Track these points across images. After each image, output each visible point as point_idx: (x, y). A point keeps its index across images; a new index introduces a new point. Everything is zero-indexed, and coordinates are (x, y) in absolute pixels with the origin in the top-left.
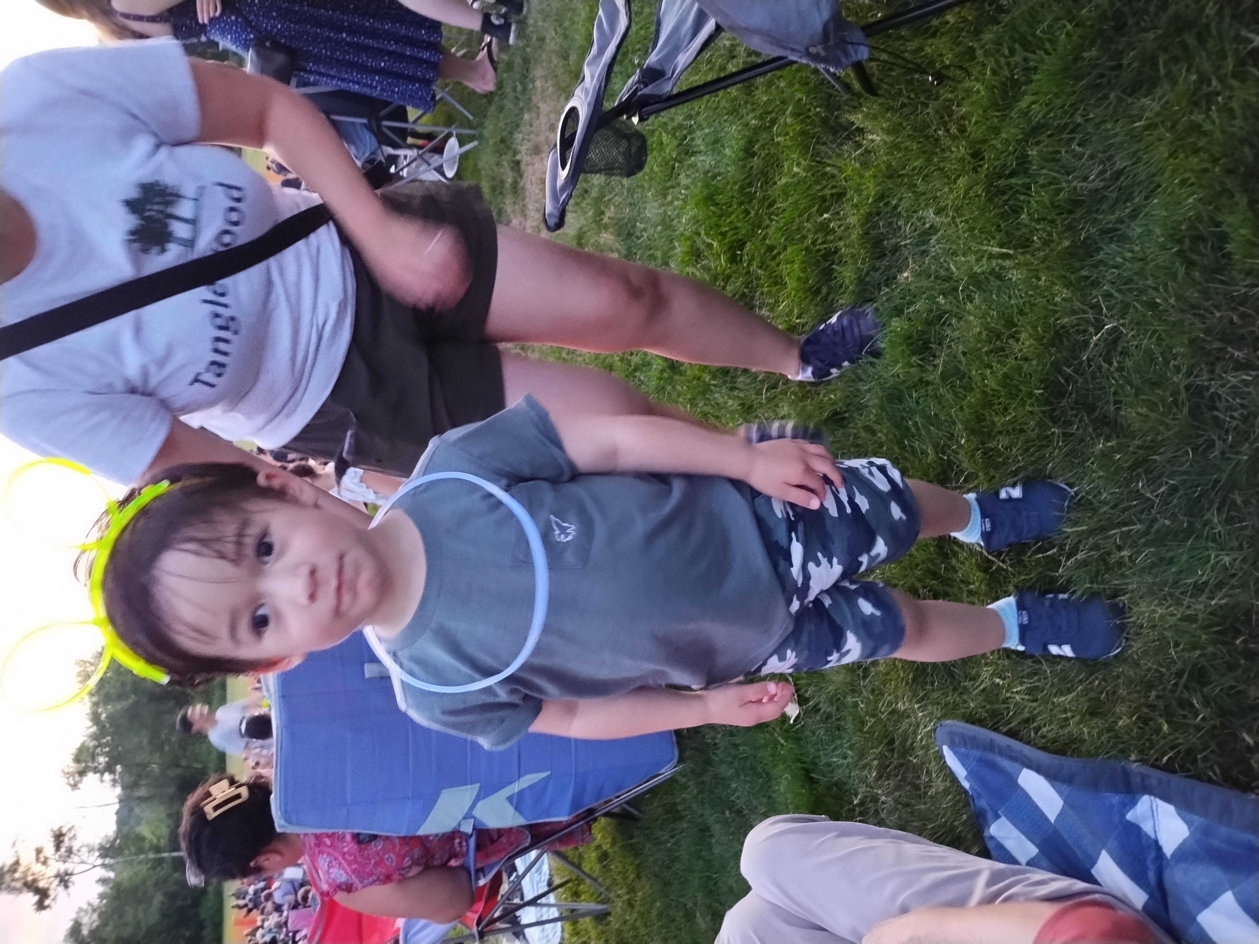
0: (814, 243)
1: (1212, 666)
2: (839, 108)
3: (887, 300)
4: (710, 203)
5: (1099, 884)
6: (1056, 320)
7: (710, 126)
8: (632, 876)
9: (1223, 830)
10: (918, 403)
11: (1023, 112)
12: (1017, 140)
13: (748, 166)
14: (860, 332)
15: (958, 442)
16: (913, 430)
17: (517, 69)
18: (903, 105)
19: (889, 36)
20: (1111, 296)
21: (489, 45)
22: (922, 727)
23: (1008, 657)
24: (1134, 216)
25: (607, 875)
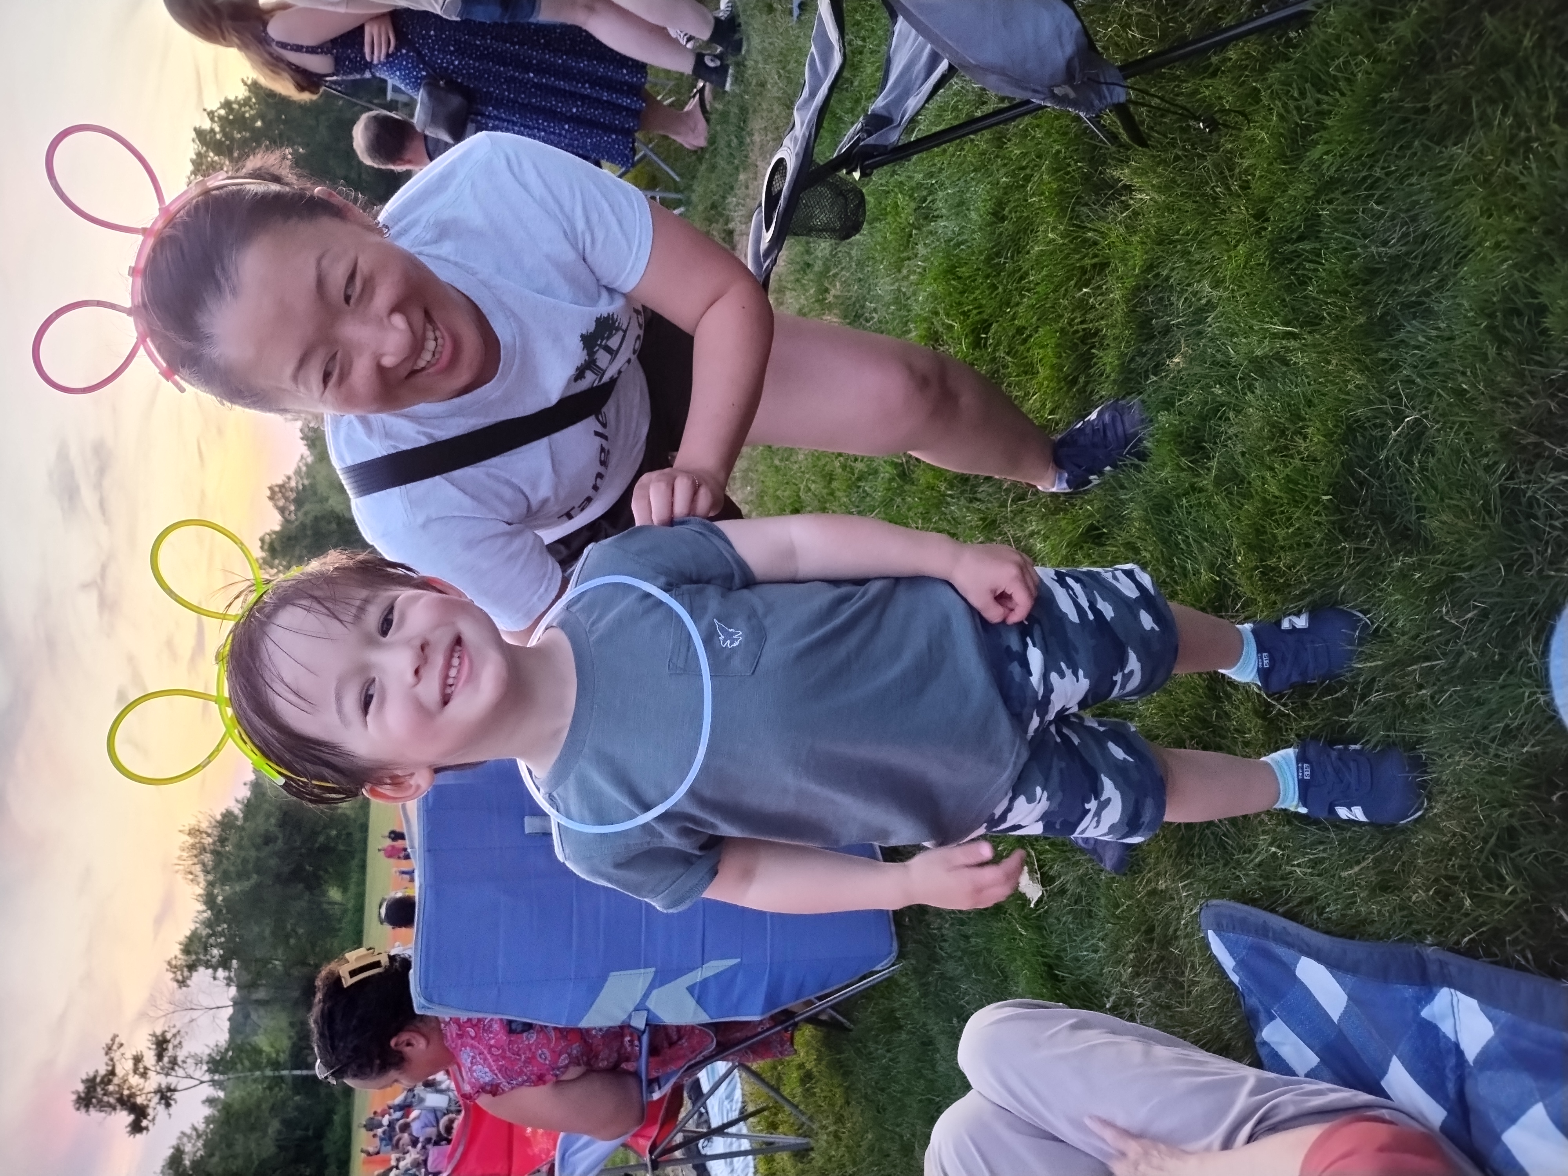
0: (1070, 324)
1: (1523, 826)
2: (1104, 163)
3: (1155, 392)
4: (951, 277)
5: (1388, 1097)
6: (1349, 411)
7: (953, 184)
8: (840, 1101)
9: (1533, 1027)
10: (1189, 513)
11: (1314, 165)
12: (1306, 198)
13: (997, 232)
14: (1124, 431)
15: (1235, 561)
16: (1183, 546)
17: (733, 119)
18: (1177, 158)
19: (1162, 76)
20: (1413, 382)
21: (702, 91)
22: (1186, 911)
23: (1289, 823)
24: (1440, 286)
25: (811, 1100)
